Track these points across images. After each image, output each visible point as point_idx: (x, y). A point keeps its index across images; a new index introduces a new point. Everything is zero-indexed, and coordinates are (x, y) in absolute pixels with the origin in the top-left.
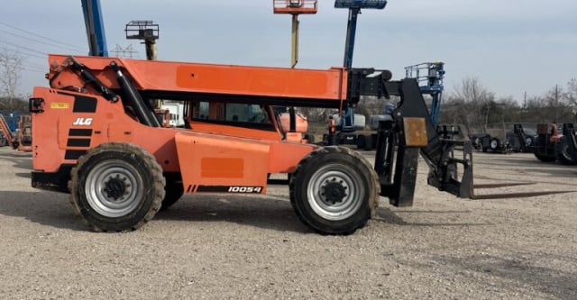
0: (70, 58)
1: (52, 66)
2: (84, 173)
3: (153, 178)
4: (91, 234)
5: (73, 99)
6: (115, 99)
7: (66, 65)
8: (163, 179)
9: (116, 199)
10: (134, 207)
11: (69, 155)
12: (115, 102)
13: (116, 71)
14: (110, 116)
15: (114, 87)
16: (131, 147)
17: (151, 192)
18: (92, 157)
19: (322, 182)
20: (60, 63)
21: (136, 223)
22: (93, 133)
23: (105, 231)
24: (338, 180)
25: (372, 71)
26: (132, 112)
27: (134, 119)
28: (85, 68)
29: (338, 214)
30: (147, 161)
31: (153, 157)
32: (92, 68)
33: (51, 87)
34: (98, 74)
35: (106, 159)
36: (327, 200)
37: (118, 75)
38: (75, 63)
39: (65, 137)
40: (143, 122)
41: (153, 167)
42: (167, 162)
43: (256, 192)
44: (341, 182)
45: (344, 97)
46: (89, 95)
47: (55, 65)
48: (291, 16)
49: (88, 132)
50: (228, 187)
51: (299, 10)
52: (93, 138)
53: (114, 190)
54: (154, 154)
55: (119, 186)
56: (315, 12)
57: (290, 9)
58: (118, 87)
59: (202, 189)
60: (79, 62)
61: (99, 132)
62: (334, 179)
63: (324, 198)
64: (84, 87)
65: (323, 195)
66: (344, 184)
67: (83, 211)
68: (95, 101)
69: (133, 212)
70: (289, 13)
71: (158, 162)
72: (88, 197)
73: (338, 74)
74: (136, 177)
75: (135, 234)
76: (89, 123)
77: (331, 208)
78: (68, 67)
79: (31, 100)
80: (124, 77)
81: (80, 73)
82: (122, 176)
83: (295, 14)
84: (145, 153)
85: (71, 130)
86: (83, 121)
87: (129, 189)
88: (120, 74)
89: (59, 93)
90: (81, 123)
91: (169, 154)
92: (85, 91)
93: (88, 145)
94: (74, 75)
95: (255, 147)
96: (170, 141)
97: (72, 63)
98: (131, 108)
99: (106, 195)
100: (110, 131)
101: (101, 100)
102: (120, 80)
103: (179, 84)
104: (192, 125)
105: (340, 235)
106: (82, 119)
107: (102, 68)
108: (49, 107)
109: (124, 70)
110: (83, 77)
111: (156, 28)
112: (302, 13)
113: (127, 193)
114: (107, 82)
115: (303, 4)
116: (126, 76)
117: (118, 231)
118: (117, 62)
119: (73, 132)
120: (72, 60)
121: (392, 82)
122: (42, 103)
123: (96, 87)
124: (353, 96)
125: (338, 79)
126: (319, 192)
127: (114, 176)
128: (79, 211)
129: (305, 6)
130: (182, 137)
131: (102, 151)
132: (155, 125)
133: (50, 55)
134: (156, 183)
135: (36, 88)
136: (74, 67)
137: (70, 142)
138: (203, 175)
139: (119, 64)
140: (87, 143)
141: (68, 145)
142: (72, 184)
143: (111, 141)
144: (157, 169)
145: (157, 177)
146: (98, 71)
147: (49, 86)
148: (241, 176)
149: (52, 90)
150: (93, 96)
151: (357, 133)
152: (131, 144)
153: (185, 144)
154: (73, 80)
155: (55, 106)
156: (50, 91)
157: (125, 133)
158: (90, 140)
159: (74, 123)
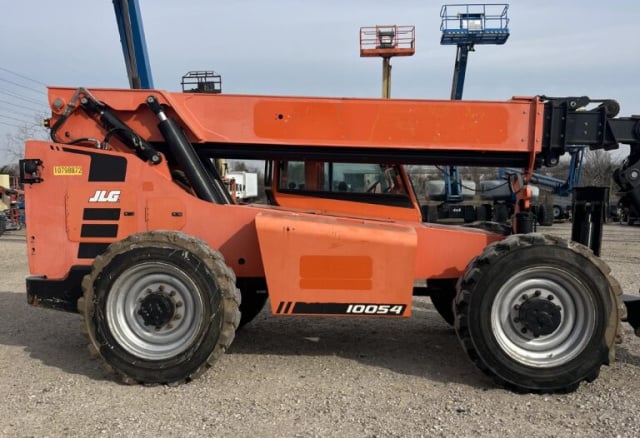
0: (82, 92)
1: (54, 107)
2: (103, 285)
3: (219, 291)
4: (118, 389)
5: (88, 159)
6: (155, 158)
7: (76, 105)
8: (236, 293)
9: (158, 328)
10: (189, 343)
11: (85, 251)
12: (157, 163)
13: (156, 113)
14: (148, 186)
15: (154, 140)
16: (182, 239)
17: (218, 318)
18: (118, 256)
19: (514, 299)
20: (66, 100)
21: (193, 370)
22: (122, 215)
23: (141, 383)
24: (545, 294)
25: (585, 101)
26: (184, 179)
27: (188, 192)
28: (107, 108)
29: (544, 355)
30: (208, 262)
31: (219, 255)
32: (117, 108)
33: (55, 141)
34: (128, 119)
35: (140, 261)
36: (524, 330)
37: (159, 118)
38: (89, 99)
39: (78, 221)
40: (202, 195)
41: (220, 275)
42: (242, 261)
43: (394, 313)
44: (550, 298)
45: (538, 148)
46: (113, 153)
47: (58, 104)
48: (381, 59)
49: (113, 213)
50: (347, 305)
51: (393, 51)
52: (122, 223)
53: (155, 312)
54: (222, 250)
55: (163, 306)
56: (411, 53)
57: (381, 51)
58: (161, 139)
59: (301, 307)
60: (97, 98)
61: (130, 214)
62: (537, 294)
63: (519, 326)
64: (106, 140)
65: (516, 320)
66: (556, 301)
67: (105, 350)
68: (124, 161)
69: (187, 351)
70: (380, 55)
71: (228, 263)
72: (112, 325)
73: (527, 107)
74: (191, 291)
75: (191, 388)
76: (115, 199)
77: (533, 343)
78: (80, 107)
79: (21, 162)
80: (169, 122)
81: (99, 118)
82: (168, 289)
83: (387, 57)
84: (206, 249)
85: (86, 210)
86: (105, 196)
87: (180, 311)
88: (163, 116)
89: (65, 149)
90: (102, 199)
91: (246, 250)
92: (108, 145)
93: (115, 235)
94: (90, 120)
95: (390, 236)
96: (247, 226)
97: (85, 101)
98: (182, 173)
99: (142, 321)
100: (150, 212)
101: (133, 160)
102: (162, 126)
103: (258, 132)
104: (278, 200)
105: (550, 393)
106: (104, 193)
107: (134, 108)
108: (50, 173)
109: (168, 110)
110: (105, 124)
111: (218, 79)
112: (395, 54)
113: (177, 318)
114: (142, 131)
115: (396, 44)
116: (173, 120)
117: (163, 384)
118: (158, 97)
119: (89, 213)
120: (86, 95)
121: (621, 119)
122: (40, 168)
123: (124, 138)
124: (554, 145)
125: (526, 118)
126: (509, 316)
127: (154, 288)
128: (98, 349)
129: (400, 46)
130: (267, 220)
131: (133, 247)
132: (221, 201)
133: (50, 88)
134: (226, 302)
135: (29, 144)
136: (89, 108)
137: (87, 231)
138: (304, 285)
139: (161, 101)
140: (112, 231)
141: (83, 235)
142: (85, 302)
143: (150, 230)
144: (227, 277)
145: (227, 291)
146: (128, 113)
147: (51, 140)
148: (368, 286)
149: (55, 145)
150: (121, 154)
151: (466, 203)
152: (181, 235)
153: (272, 232)
154: (88, 129)
155: (59, 171)
156: (52, 148)
157: (173, 215)
158: (116, 226)
159: (92, 200)
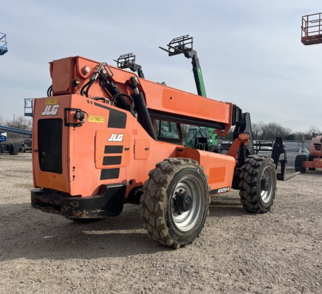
5: (108, 112)
6: (136, 115)
11: (104, 174)
14: (135, 132)
22: (124, 150)
39: (101, 155)
46: (120, 110)
49: (119, 149)
52: (124, 155)
61: (128, 149)
73: (229, 106)
76: (120, 140)
85: (106, 147)
86: (116, 137)
89: (96, 104)
90: (114, 140)
93: (119, 163)
100: (136, 148)
101: (129, 115)
103: (164, 105)
106: (115, 135)
107: (124, 82)
119: (108, 149)
137: (105, 161)
141: (104, 164)
148: (224, 180)
149: (90, 100)
150: (123, 111)
155: (92, 119)
156: (88, 102)
157: (146, 150)
158: (120, 157)
159: (110, 140)
